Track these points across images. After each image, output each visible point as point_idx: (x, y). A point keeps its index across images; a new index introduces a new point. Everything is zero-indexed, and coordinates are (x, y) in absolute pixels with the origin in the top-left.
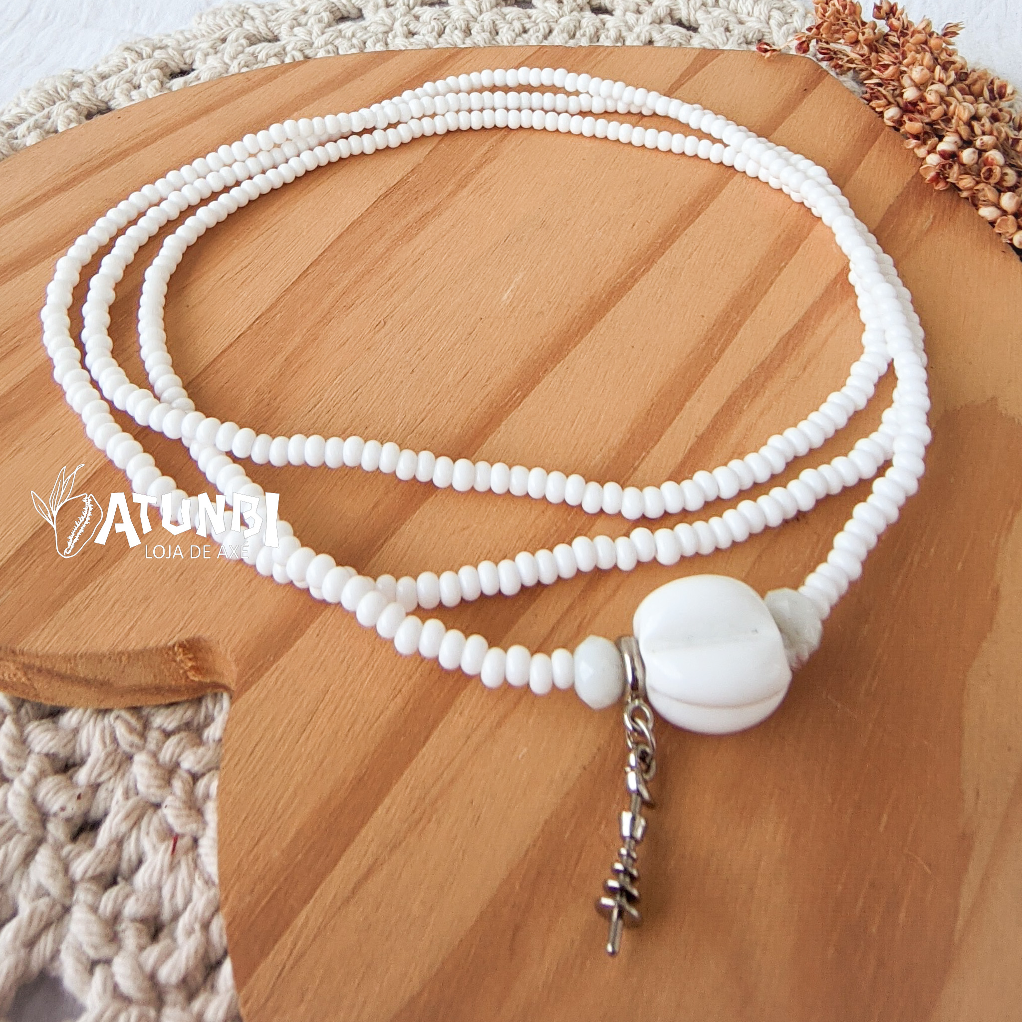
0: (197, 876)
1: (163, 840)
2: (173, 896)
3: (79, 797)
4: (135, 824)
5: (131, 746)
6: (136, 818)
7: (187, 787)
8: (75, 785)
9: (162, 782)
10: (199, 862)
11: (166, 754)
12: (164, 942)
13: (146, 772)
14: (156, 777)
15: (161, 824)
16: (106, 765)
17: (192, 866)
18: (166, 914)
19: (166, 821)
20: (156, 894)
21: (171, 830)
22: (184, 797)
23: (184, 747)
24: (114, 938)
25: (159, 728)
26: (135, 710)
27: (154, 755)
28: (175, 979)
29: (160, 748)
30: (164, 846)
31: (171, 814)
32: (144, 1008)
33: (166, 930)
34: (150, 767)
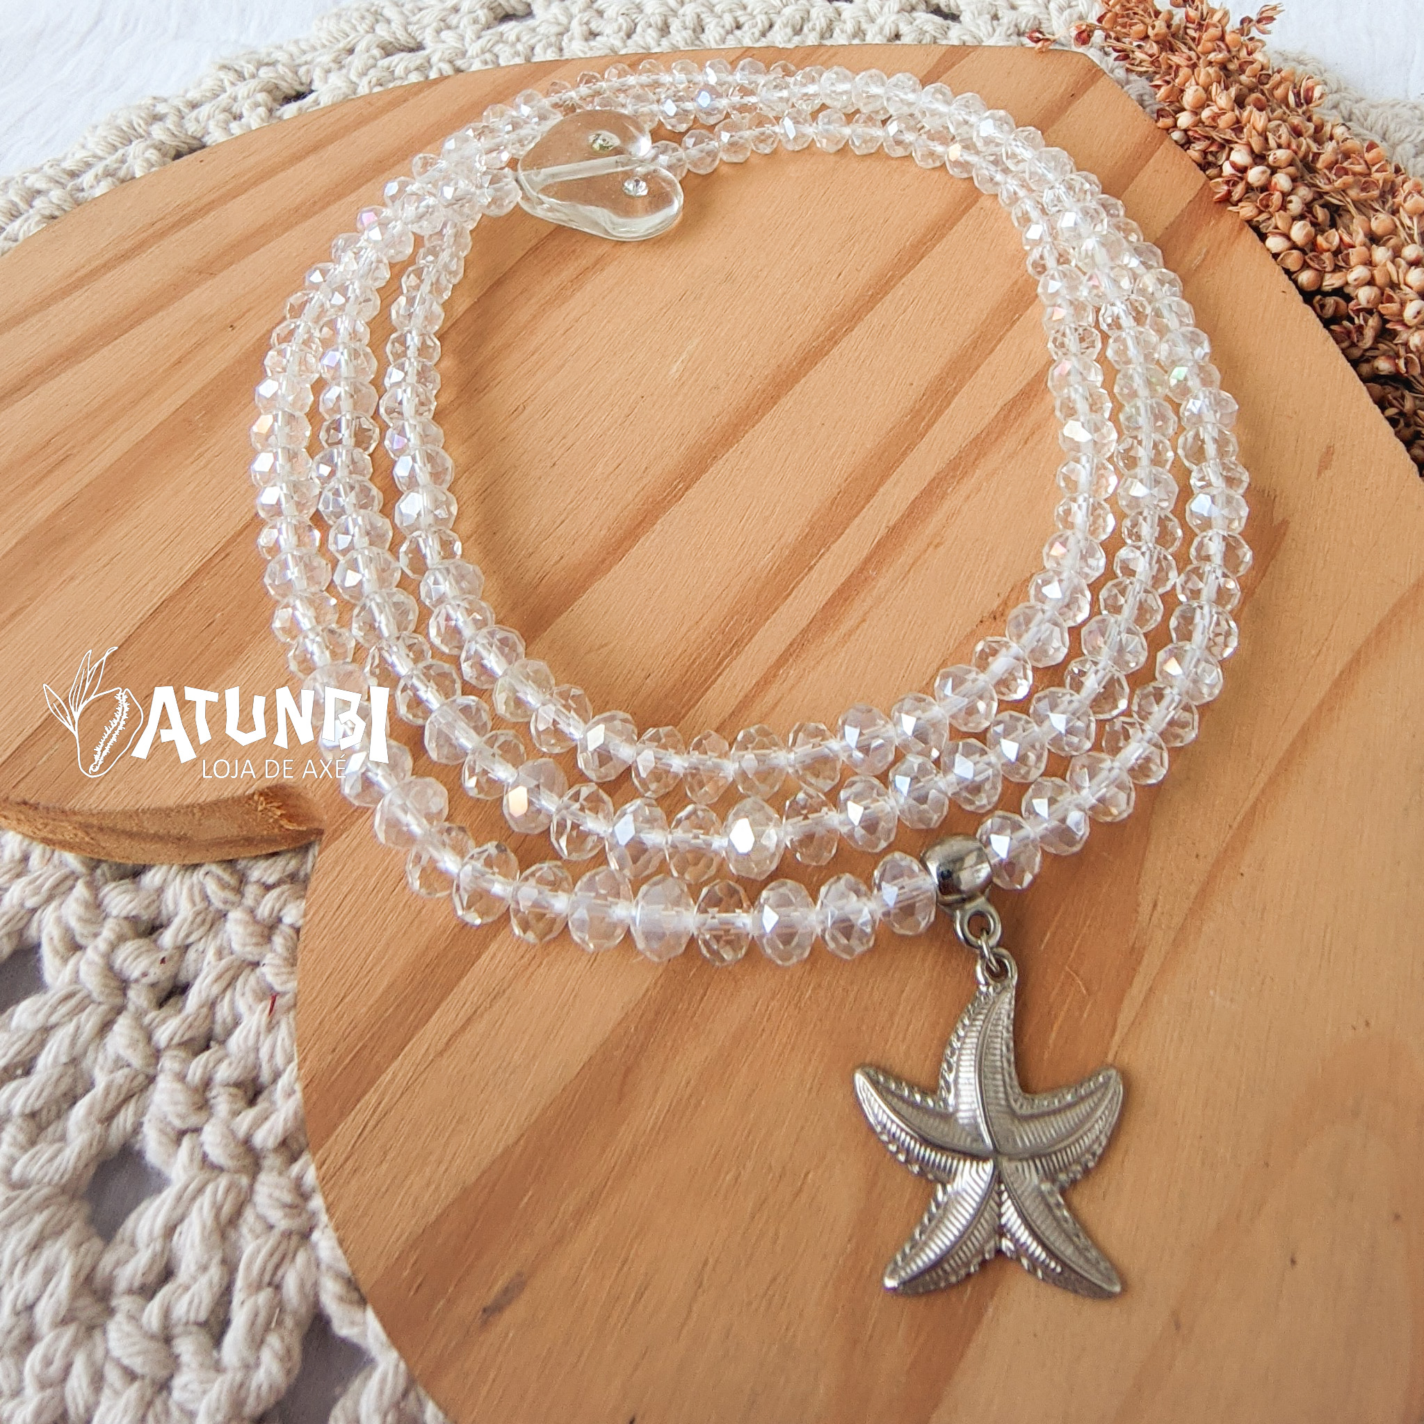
1: (261, 1001)
2: (272, 1056)
3: (163, 961)
4: (229, 984)
5: (225, 902)
6: (230, 978)
7: (290, 944)
8: (160, 949)
9: (260, 940)
11: (264, 910)
12: (262, 1104)
13: (240, 929)
14: (252, 935)
15: (258, 983)
16: (195, 926)
18: (265, 1076)
19: (265, 980)
20: (252, 1056)
21: (272, 988)
22: (286, 954)
23: (286, 900)
24: (204, 1105)
25: (258, 881)
26: (230, 863)
27: (252, 911)
28: (271, 1143)
29: (258, 903)
30: (263, 1004)
31: (271, 972)
32: (236, 1176)
33: (265, 1094)
34: (247, 923)
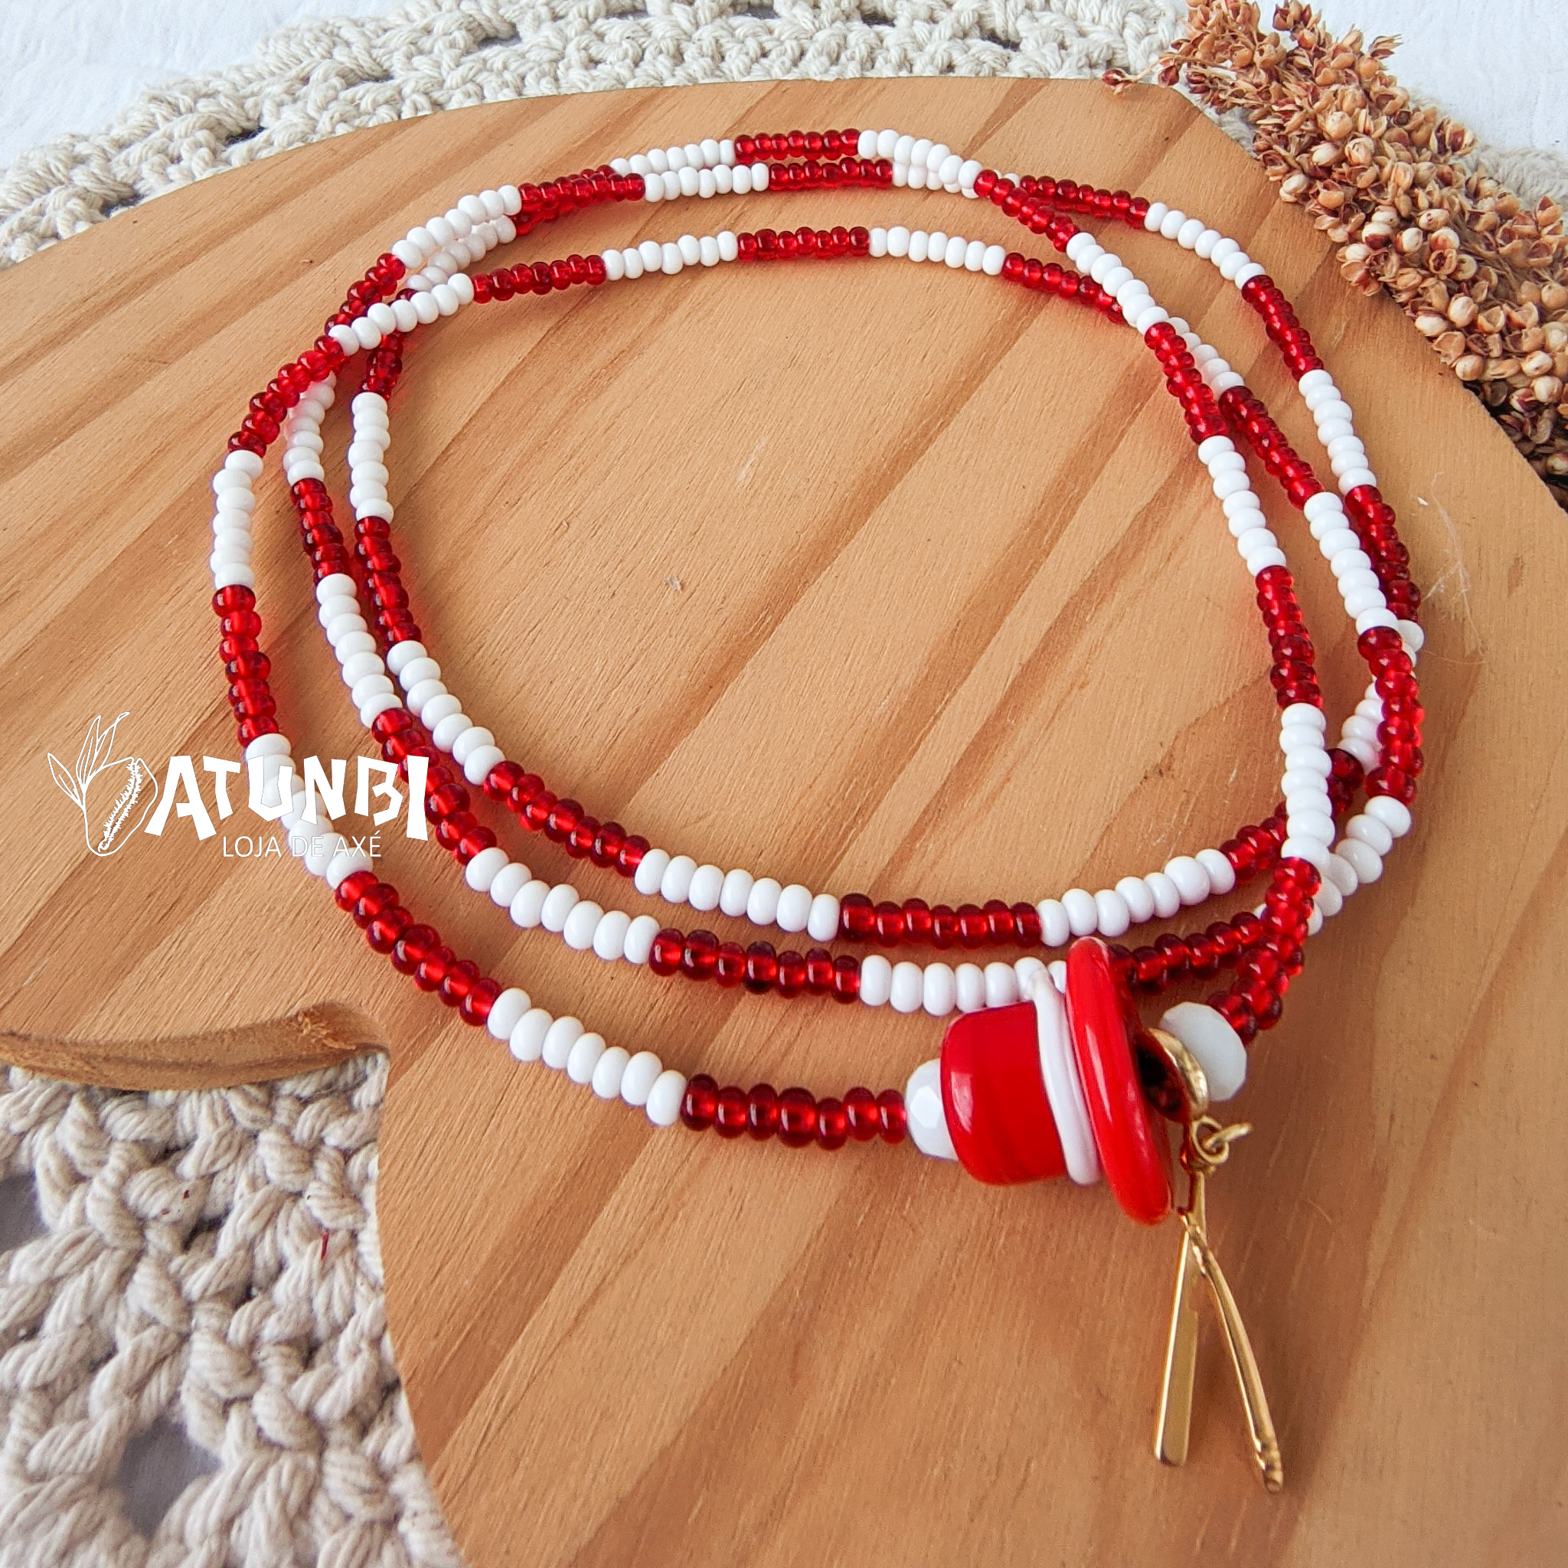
0: (359, 1281)
1: (310, 1240)
2: (329, 1307)
3: (186, 1195)
4: (269, 1220)
5: (254, 1120)
6: (270, 1215)
7: (337, 1170)
8: (180, 1179)
9: (302, 1167)
10: (360, 1264)
11: (303, 1129)
12: (321, 1368)
13: (276, 1154)
14: (290, 1161)
15: (303, 1218)
16: (221, 1150)
17: (352, 1269)
18: (322, 1330)
19: (312, 1217)
20: (305, 1308)
21: (320, 1226)
22: (333, 1183)
23: (328, 1117)
24: (252, 1369)
25: (291, 1095)
27: (287, 1131)
28: (337, 1414)
29: (294, 1122)
30: (310, 1248)
31: (317, 1202)
32: (300, 1456)
33: (323, 1351)
34: (283, 1146)
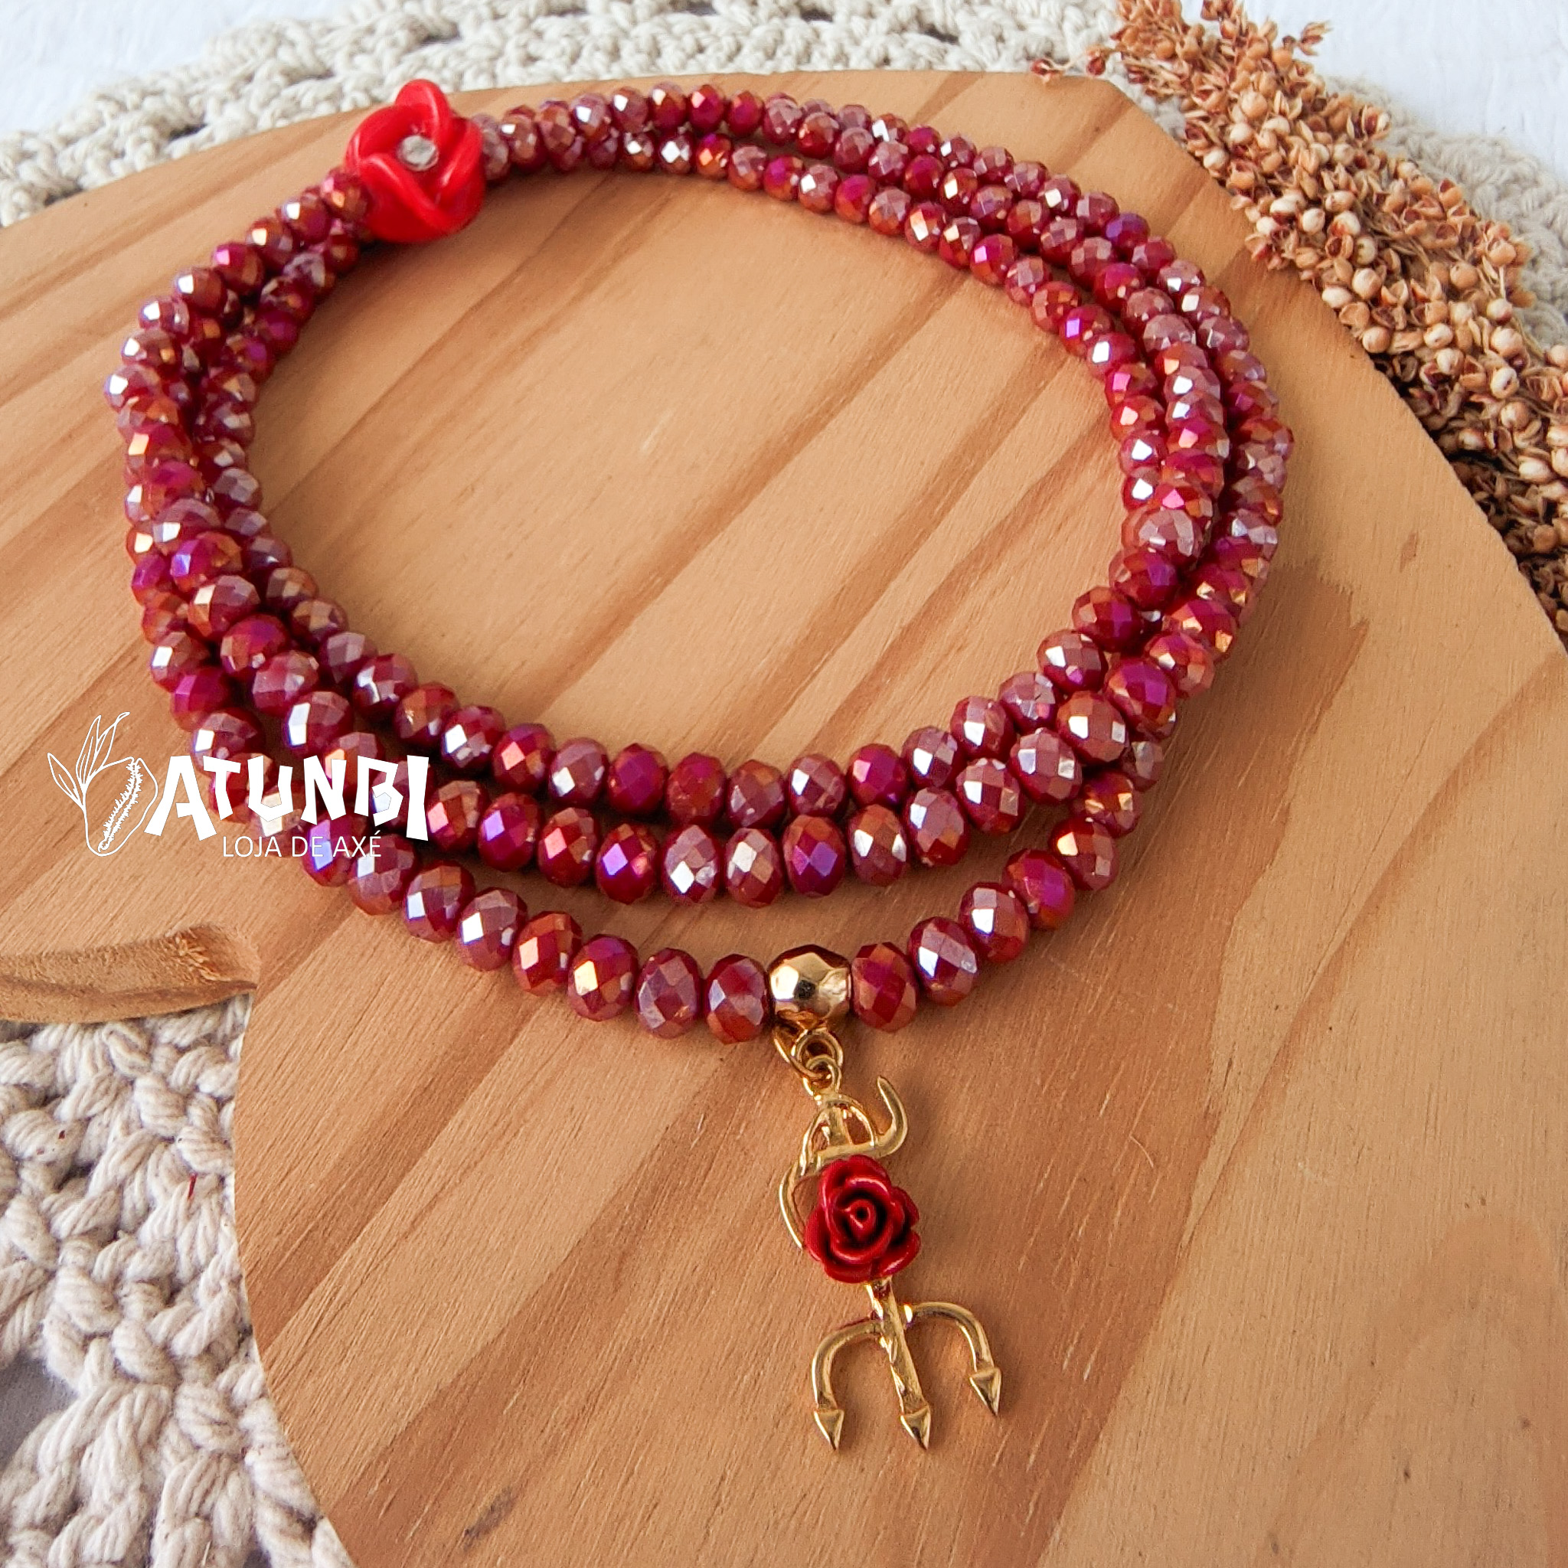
0: (223, 1222)
1: (178, 1181)
2: (192, 1248)
3: (61, 1135)
4: (139, 1163)
5: (132, 1068)
6: (141, 1157)
7: (209, 1115)
8: (56, 1121)
9: (176, 1112)
10: (226, 1205)
11: (179, 1076)
12: (181, 1304)
13: (151, 1099)
14: (165, 1105)
15: (174, 1161)
16: (98, 1095)
17: (217, 1210)
18: (184, 1272)
19: (181, 1158)
20: (169, 1247)
21: (190, 1168)
22: (206, 1128)
23: (204, 1066)
24: (114, 1305)
25: (170, 1043)
26: (136, 1022)
27: (164, 1078)
28: (195, 1349)
29: (171, 1068)
30: (178, 1189)
31: (189, 1148)
32: (155, 1387)
33: (185, 1291)
34: (157, 1092)
